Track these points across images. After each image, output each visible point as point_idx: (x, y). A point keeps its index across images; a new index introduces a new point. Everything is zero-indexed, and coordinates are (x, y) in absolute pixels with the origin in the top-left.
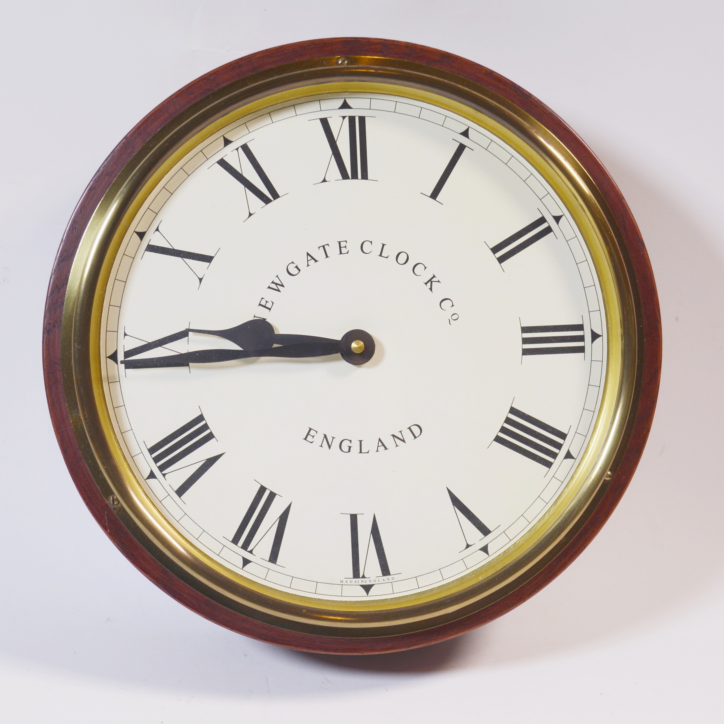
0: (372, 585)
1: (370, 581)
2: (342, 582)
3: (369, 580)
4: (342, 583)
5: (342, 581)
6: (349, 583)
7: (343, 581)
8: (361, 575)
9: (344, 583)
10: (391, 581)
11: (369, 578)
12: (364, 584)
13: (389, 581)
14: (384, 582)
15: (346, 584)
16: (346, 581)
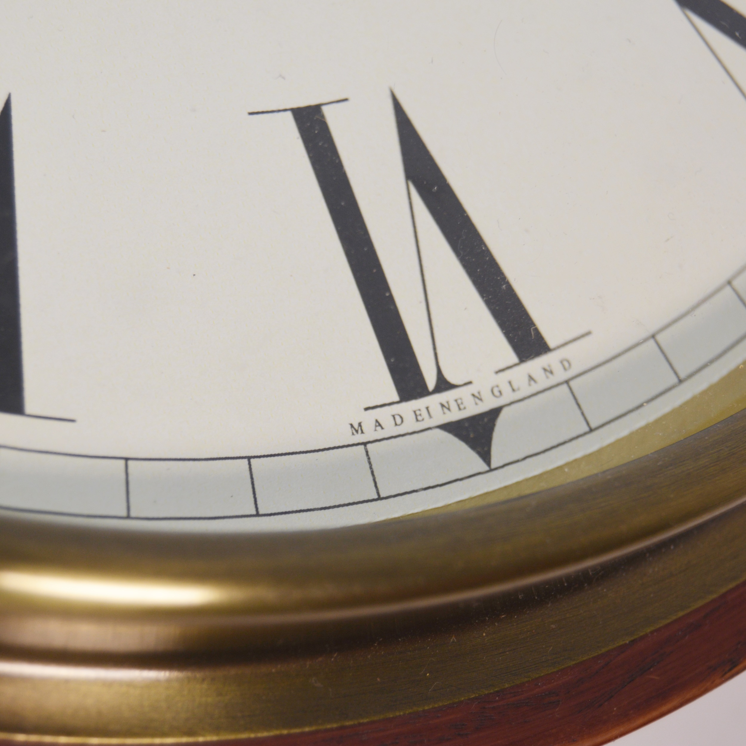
0: (495, 413)
1: (478, 397)
2: (357, 429)
3: (473, 395)
4: (359, 438)
5: (356, 426)
6: (390, 430)
7: (360, 425)
8: (431, 382)
9: (370, 434)
10: (560, 375)
11: (469, 387)
12: (455, 416)
13: (553, 380)
14: (535, 388)
15: (381, 434)
16: (374, 422)
